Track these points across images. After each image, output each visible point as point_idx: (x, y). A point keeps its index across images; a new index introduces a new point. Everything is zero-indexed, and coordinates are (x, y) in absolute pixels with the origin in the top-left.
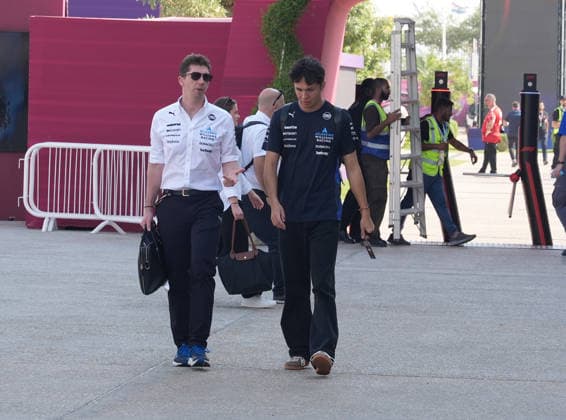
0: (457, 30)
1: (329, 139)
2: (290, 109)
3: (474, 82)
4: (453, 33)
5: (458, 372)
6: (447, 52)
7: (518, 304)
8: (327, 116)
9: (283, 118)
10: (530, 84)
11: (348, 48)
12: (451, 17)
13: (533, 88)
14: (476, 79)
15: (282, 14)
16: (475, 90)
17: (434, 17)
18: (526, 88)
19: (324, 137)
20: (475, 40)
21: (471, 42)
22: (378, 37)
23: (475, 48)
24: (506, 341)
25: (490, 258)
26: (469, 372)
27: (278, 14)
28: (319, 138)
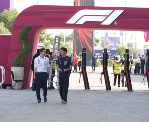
0: (68, 37)
1: (67, 62)
2: (61, 57)
3: (72, 50)
4: (67, 38)
5: (65, 120)
6: (65, 42)
7: (81, 103)
8: (67, 58)
9: (60, 58)
10: (84, 50)
11: (41, 42)
12: (66, 34)
13: (85, 51)
14: (72, 49)
15: (24, 33)
16: (72, 52)
17: (62, 34)
18: (83, 51)
19: (66, 62)
20: (72, 40)
21: (71, 40)
22: (48, 39)
23: (72, 41)
24: (77, 112)
25: (75, 92)
26: (68, 119)
27: (23, 34)
28: (65, 62)
